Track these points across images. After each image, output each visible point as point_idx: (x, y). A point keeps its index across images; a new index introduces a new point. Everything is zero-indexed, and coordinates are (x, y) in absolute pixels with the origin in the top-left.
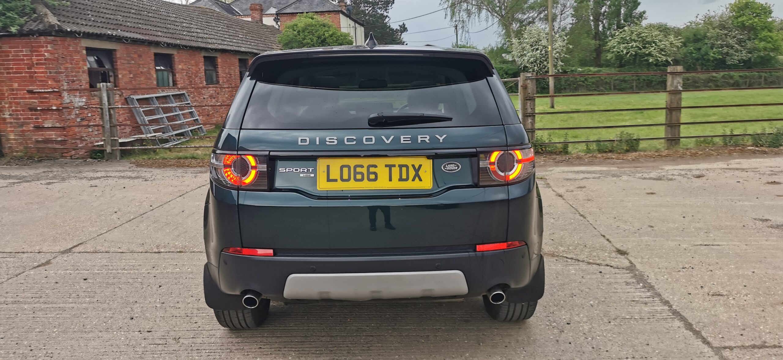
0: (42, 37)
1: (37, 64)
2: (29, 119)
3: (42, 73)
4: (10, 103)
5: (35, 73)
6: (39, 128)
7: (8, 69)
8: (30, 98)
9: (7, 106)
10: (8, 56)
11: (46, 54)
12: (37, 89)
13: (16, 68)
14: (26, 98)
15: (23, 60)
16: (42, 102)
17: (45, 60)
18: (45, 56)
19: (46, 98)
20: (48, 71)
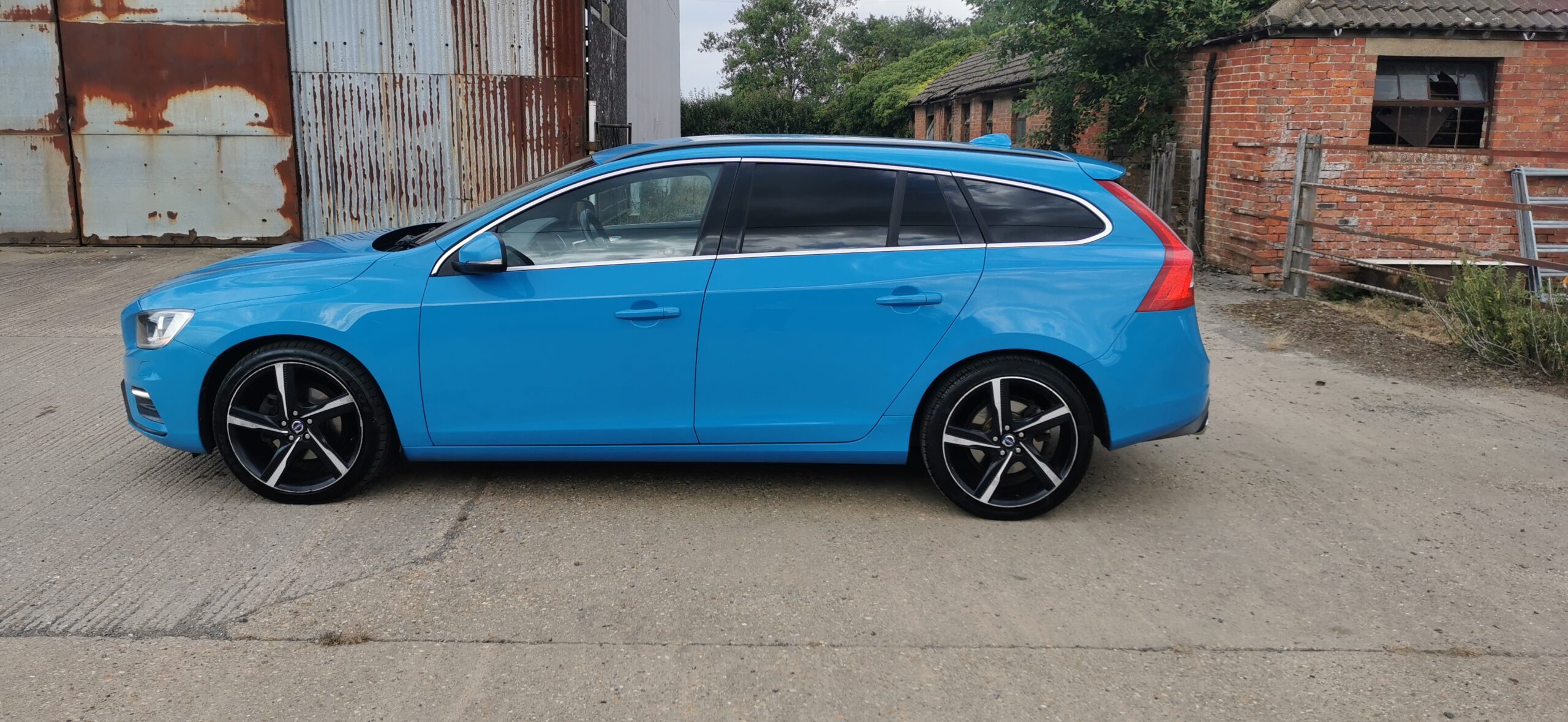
0: (1262, 42)
1: (1253, 93)
2: (1230, 194)
3: (1254, 109)
4: (1219, 164)
5: (1247, 109)
6: (1236, 214)
7: (1226, 102)
8: (1239, 157)
9: (1217, 168)
10: (1228, 79)
11: (1261, 73)
12: (1243, 140)
13: (1235, 101)
14: (1231, 156)
15: (1239, 86)
16: (1245, 165)
17: (1260, 84)
18: (1257, 76)
19: (1249, 158)
20: (1258, 106)
